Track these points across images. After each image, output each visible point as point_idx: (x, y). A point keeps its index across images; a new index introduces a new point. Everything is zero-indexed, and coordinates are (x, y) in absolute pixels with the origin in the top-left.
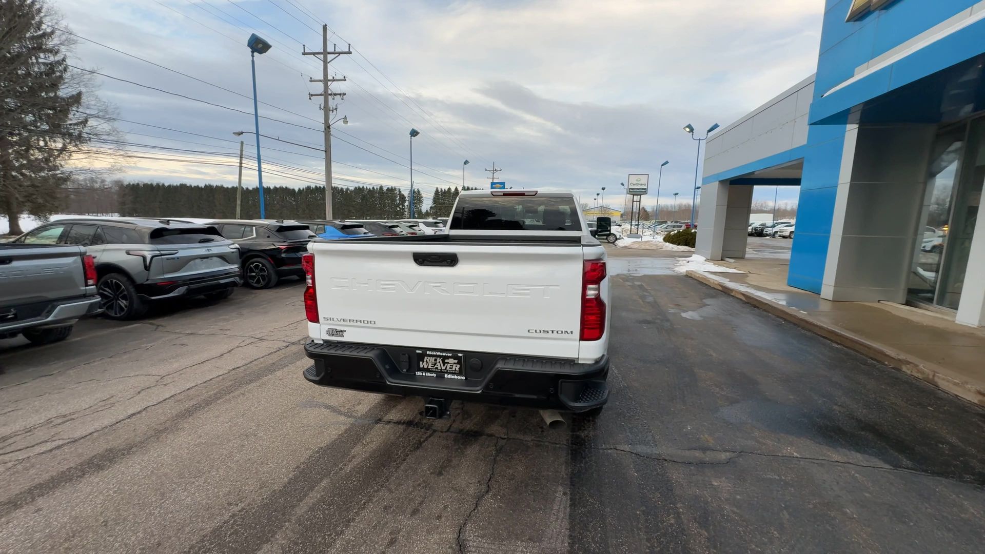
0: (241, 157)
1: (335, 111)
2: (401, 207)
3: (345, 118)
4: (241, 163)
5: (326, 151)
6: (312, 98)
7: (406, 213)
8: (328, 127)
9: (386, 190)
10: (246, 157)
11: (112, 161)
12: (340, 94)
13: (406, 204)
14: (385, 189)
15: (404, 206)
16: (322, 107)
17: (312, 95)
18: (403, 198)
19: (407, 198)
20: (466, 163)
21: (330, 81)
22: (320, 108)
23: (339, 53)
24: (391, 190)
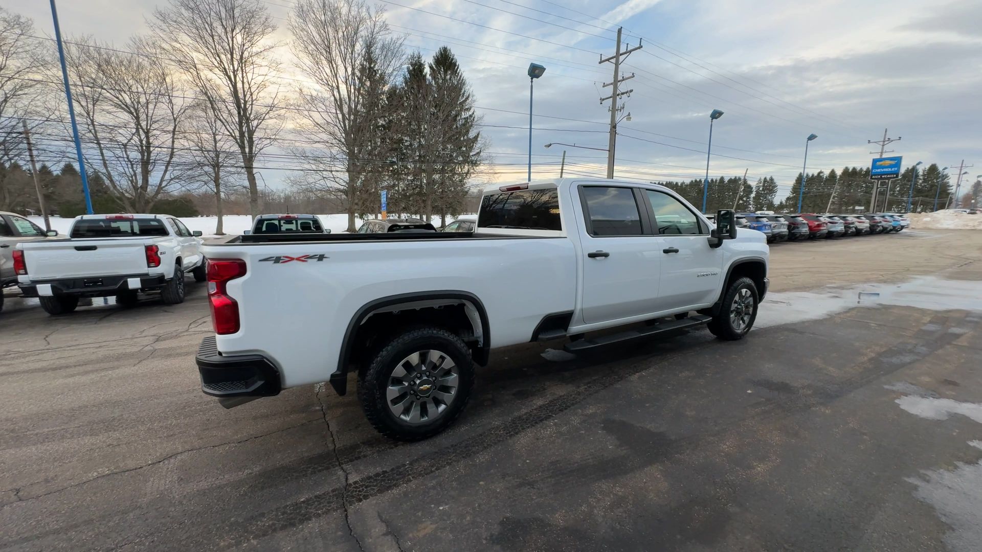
0: (563, 164)
1: (622, 110)
2: (745, 199)
3: (629, 115)
4: (562, 169)
5: (609, 151)
6: (603, 102)
7: (751, 206)
8: (614, 127)
9: (728, 181)
10: (566, 163)
11: (487, 177)
12: (626, 93)
13: (753, 195)
14: (726, 180)
15: (749, 198)
16: (611, 109)
17: (603, 100)
18: (748, 189)
19: (754, 189)
20: (812, 137)
21: (619, 81)
22: (609, 110)
23: (630, 52)
24: (734, 181)
